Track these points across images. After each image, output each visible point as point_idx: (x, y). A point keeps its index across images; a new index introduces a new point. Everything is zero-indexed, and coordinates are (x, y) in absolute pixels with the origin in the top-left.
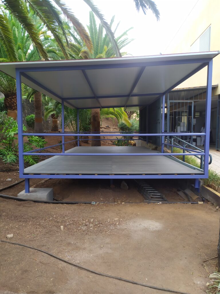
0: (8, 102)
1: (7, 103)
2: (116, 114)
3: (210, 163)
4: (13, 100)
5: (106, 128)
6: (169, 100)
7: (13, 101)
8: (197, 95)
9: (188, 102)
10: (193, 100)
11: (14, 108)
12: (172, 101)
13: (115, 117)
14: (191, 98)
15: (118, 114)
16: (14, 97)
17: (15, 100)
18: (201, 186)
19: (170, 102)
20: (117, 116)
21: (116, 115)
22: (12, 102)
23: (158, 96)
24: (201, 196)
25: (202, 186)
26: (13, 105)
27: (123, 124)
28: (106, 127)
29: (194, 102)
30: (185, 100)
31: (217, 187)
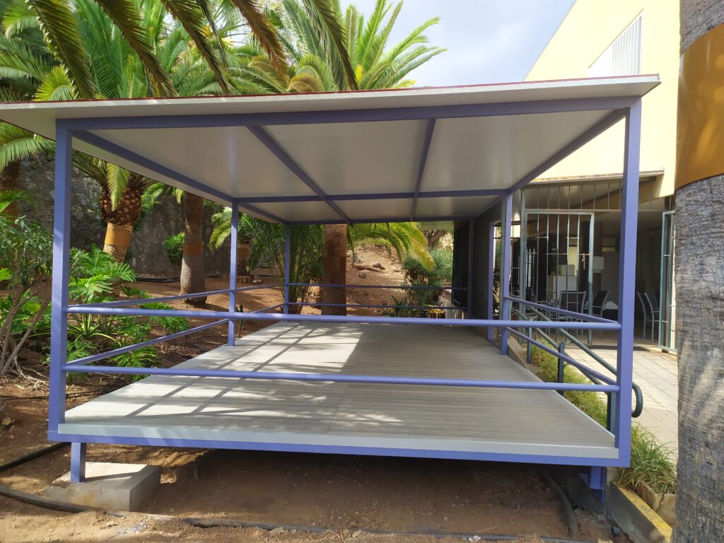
0: (109, 205)
1: (106, 206)
2: (394, 238)
3: (637, 413)
5: (374, 268)
6: (526, 208)
7: (121, 201)
8: (605, 196)
9: (580, 213)
10: (592, 210)
12: (532, 211)
13: (391, 244)
14: (587, 204)
15: (400, 236)
16: (125, 191)
17: (126, 199)
18: (608, 484)
20: (397, 241)
21: (392, 239)
23: (496, 196)
24: (608, 517)
25: (612, 484)
26: (120, 212)
27: (412, 261)
29: (596, 214)
30: (571, 208)
31: (657, 497)
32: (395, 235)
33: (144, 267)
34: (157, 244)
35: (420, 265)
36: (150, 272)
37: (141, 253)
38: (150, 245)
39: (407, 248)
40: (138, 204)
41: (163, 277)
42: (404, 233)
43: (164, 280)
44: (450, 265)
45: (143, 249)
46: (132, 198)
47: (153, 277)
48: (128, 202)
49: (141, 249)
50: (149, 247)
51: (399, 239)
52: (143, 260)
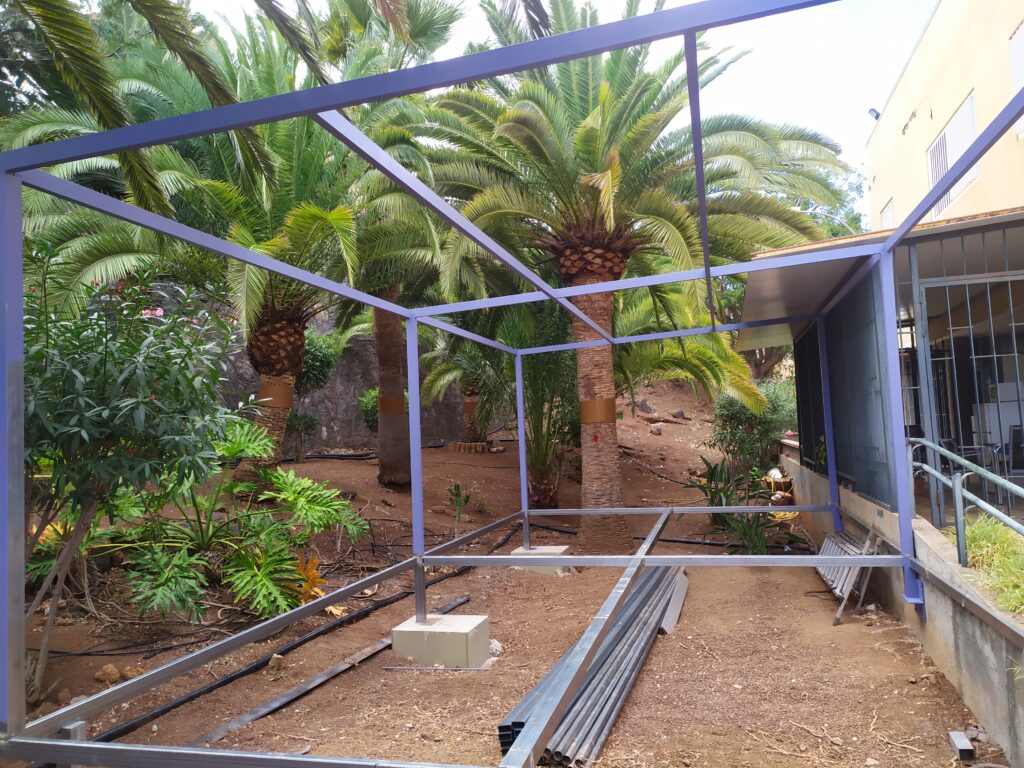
0: (260, 349)
1: (254, 351)
2: (696, 366)
4: (275, 337)
5: (672, 419)
6: (921, 276)
7: (274, 341)
11: (278, 367)
12: (935, 282)
13: (693, 377)
15: (705, 363)
16: (278, 326)
17: (281, 337)
19: (927, 290)
20: (702, 371)
21: (694, 370)
22: (272, 344)
26: (274, 357)
27: (731, 402)
28: (674, 417)
32: (696, 362)
33: (339, 438)
34: (354, 406)
35: (744, 407)
36: (347, 446)
37: (333, 419)
38: (344, 407)
39: (718, 381)
40: (299, 343)
41: (365, 451)
42: (711, 358)
43: (367, 455)
44: (793, 405)
45: (336, 413)
46: (291, 336)
47: (351, 452)
48: (283, 341)
49: (332, 413)
50: (344, 411)
51: (704, 368)
52: (336, 429)
